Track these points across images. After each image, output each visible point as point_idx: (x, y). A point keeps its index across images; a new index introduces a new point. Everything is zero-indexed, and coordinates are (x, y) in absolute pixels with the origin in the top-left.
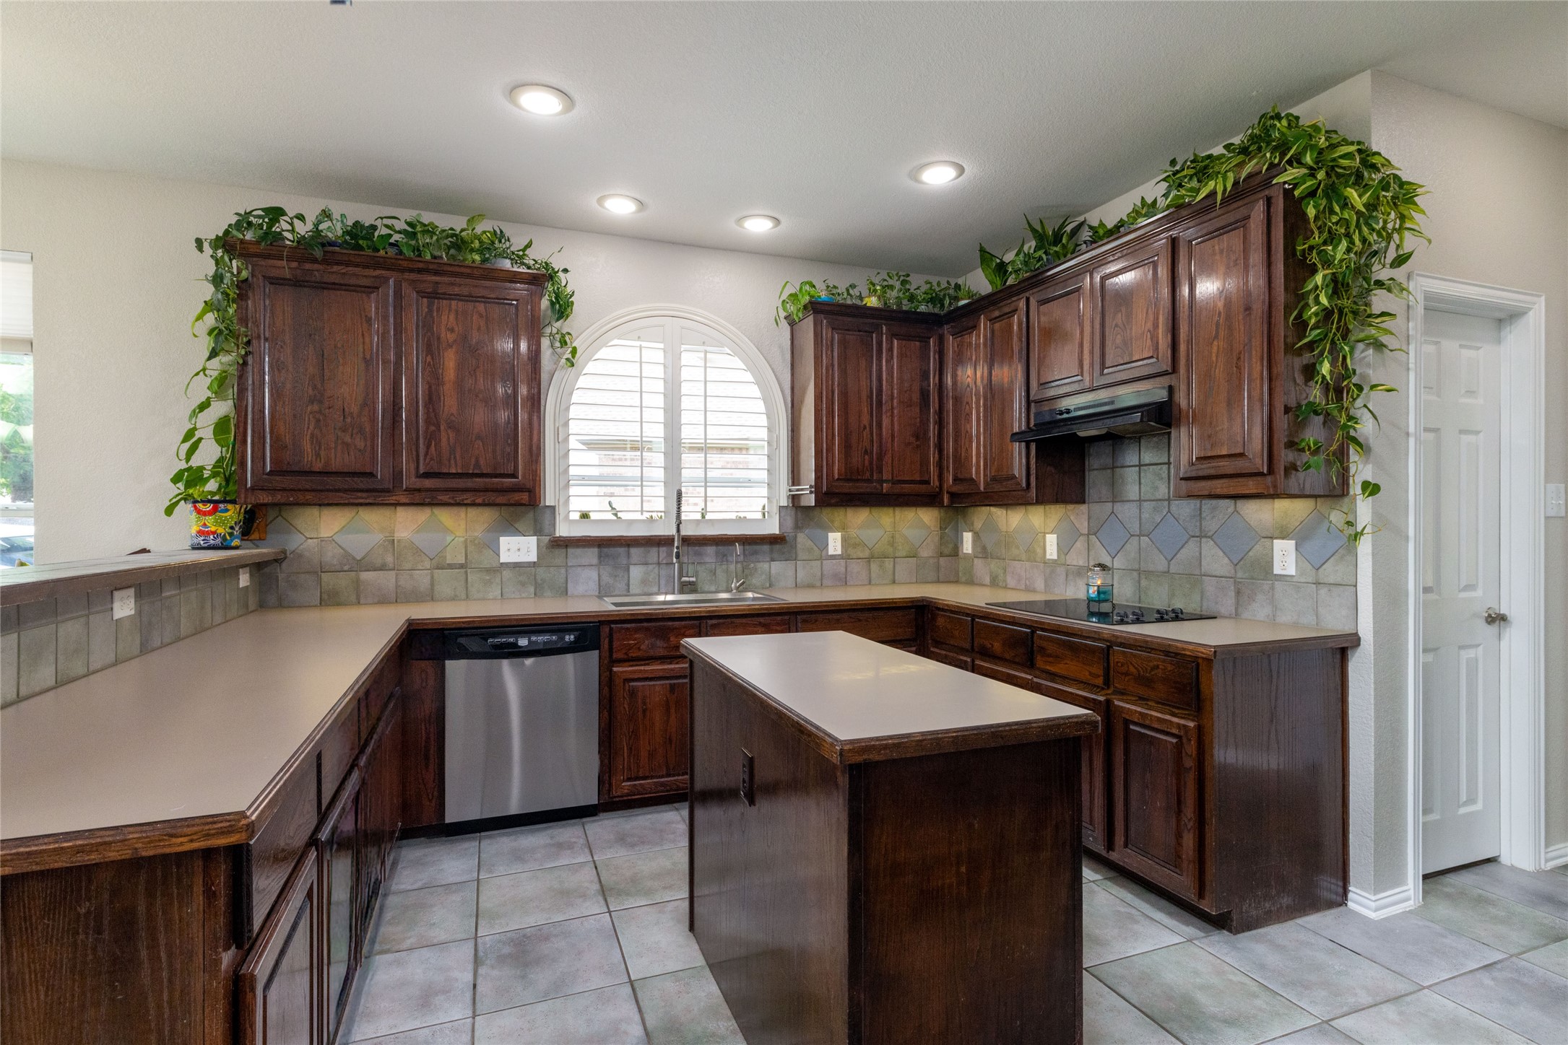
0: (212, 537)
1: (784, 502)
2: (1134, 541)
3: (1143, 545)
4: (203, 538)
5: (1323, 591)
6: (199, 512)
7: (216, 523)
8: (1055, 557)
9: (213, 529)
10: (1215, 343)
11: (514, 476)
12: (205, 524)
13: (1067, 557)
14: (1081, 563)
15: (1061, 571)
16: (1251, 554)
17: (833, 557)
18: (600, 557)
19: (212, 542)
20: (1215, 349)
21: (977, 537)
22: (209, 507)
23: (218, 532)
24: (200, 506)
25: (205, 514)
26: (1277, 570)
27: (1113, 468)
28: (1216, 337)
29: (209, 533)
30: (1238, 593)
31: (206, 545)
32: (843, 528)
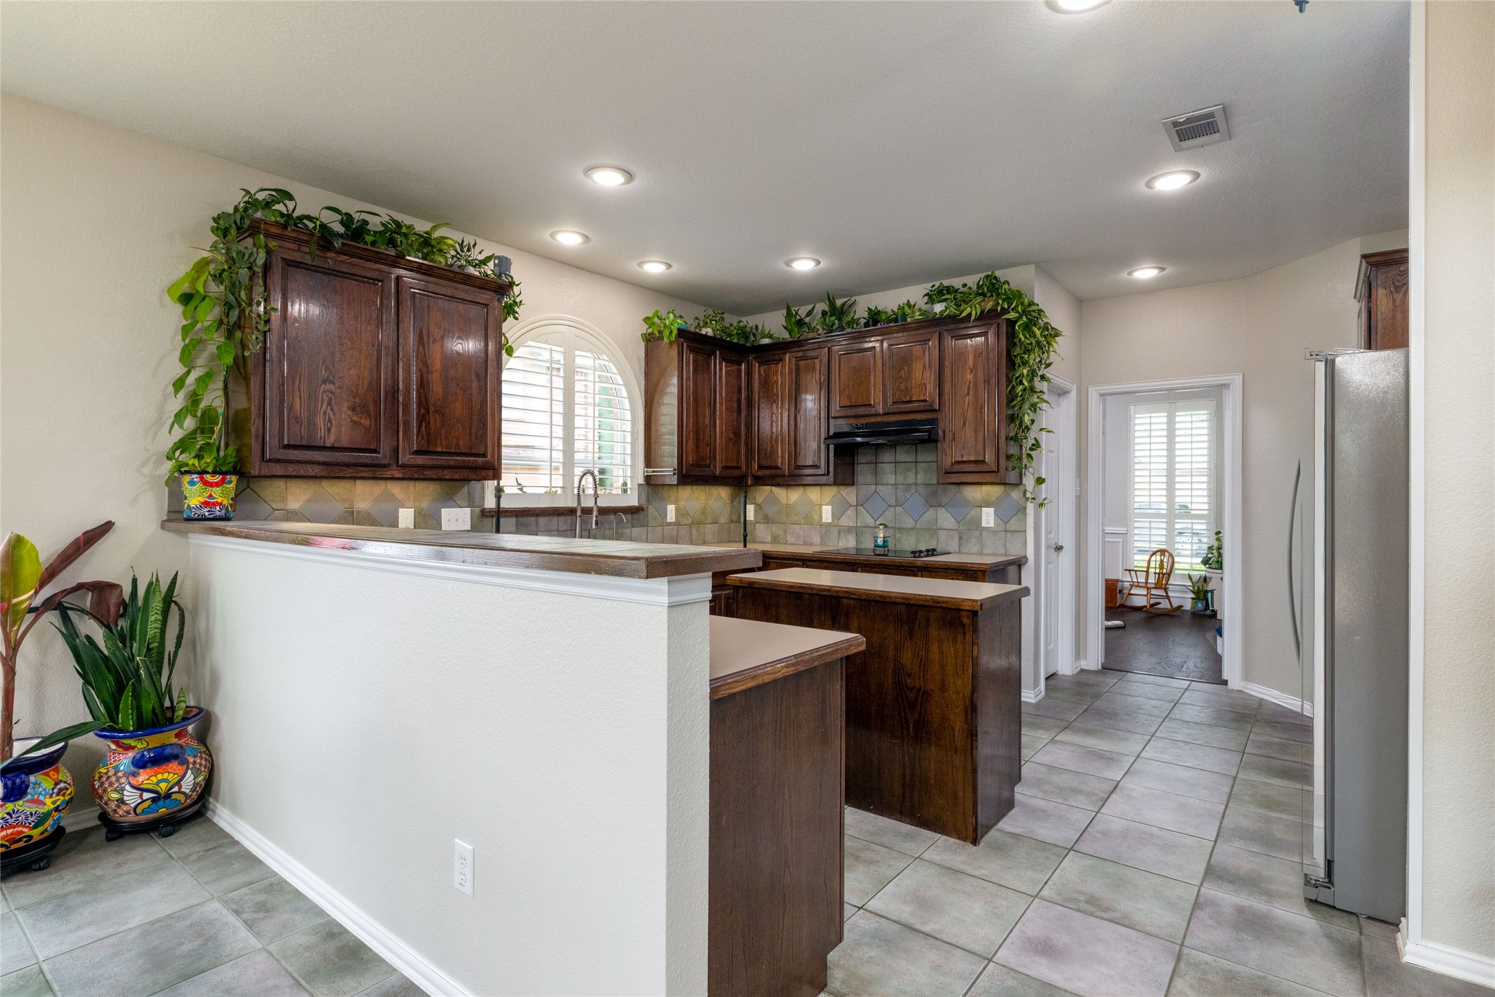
0: (218, 508)
1: (641, 481)
2: (892, 509)
3: (898, 512)
4: (208, 509)
5: (1009, 535)
6: (206, 483)
7: (223, 494)
8: (830, 521)
9: (219, 500)
10: (967, 397)
11: (484, 455)
12: (211, 496)
13: (840, 521)
14: (851, 524)
15: (835, 530)
16: (968, 516)
17: (670, 524)
18: (517, 525)
19: (218, 513)
20: (967, 401)
21: (759, 508)
22: (218, 478)
23: (224, 503)
24: (208, 477)
25: (211, 485)
26: (984, 525)
27: (876, 463)
28: (968, 394)
29: (214, 504)
30: (960, 538)
31: (211, 516)
32: (676, 502)
